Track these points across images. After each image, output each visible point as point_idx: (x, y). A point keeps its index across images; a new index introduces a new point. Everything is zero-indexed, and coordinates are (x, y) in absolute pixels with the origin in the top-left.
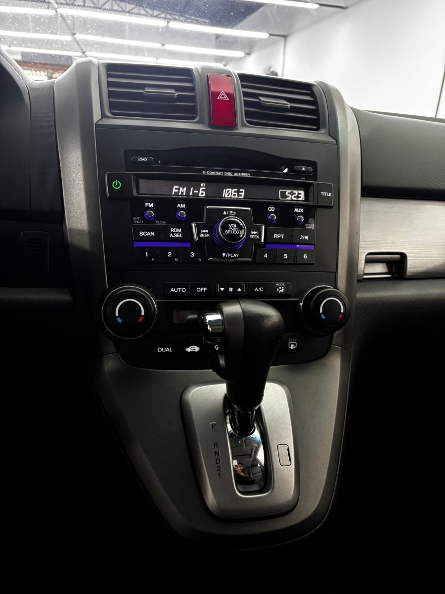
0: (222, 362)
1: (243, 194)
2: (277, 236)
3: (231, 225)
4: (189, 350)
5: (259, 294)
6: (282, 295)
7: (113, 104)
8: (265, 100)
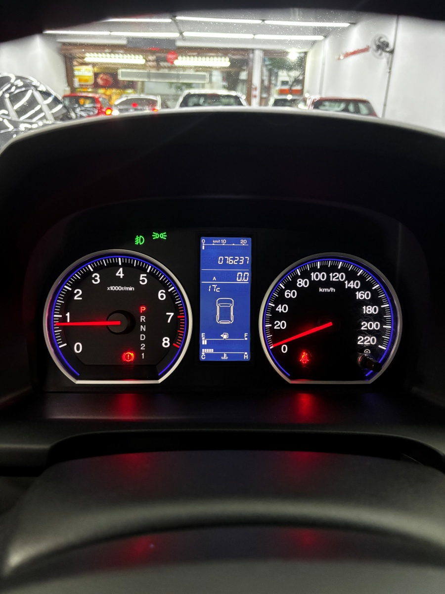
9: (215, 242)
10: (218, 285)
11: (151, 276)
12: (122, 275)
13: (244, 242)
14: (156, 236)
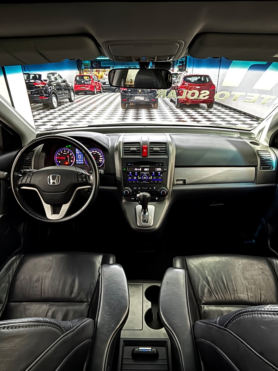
1: (148, 170)
2: (154, 178)
3: (145, 177)
5: (150, 189)
6: (155, 189)
7: (124, 152)
8: (154, 149)
12: (65, 152)
14: (69, 146)
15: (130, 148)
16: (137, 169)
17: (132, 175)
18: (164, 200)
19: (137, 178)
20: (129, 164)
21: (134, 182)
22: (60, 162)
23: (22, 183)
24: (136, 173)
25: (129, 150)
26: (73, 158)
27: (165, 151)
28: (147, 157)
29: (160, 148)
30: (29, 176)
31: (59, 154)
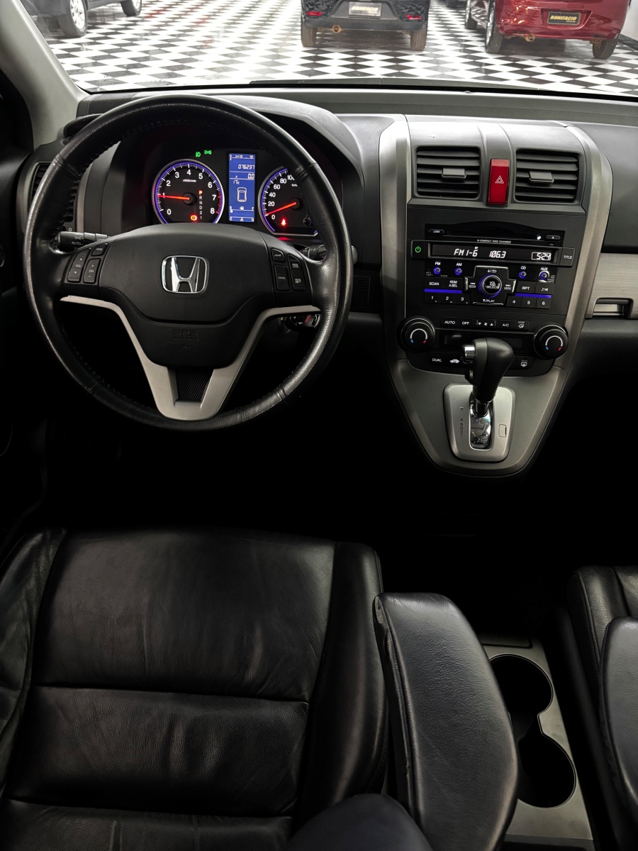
0: (471, 374)
1: (504, 255)
2: (524, 288)
3: (491, 283)
4: (452, 361)
5: (505, 329)
6: (522, 330)
7: (419, 185)
8: (534, 176)
9: (237, 156)
10: (239, 180)
11: (205, 174)
12: (190, 174)
13: (252, 157)
14: (206, 152)
15: (441, 167)
16: (462, 252)
17: (441, 273)
18: (547, 370)
19: (461, 284)
20: (437, 229)
21: (447, 298)
22: (169, 212)
23: (66, 282)
24: (459, 265)
25: (438, 177)
26: (218, 200)
27: (572, 188)
28: (505, 204)
29: (554, 172)
30: (90, 257)
31: (169, 183)
